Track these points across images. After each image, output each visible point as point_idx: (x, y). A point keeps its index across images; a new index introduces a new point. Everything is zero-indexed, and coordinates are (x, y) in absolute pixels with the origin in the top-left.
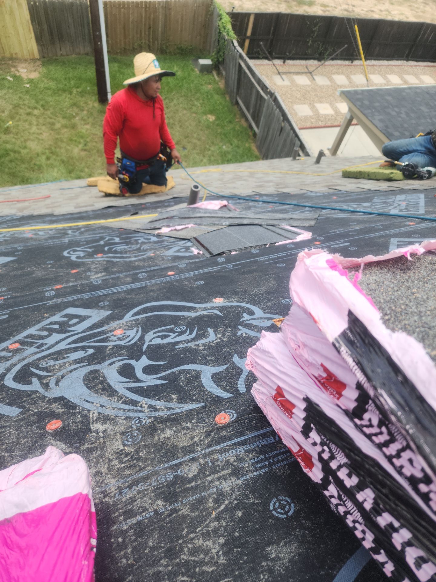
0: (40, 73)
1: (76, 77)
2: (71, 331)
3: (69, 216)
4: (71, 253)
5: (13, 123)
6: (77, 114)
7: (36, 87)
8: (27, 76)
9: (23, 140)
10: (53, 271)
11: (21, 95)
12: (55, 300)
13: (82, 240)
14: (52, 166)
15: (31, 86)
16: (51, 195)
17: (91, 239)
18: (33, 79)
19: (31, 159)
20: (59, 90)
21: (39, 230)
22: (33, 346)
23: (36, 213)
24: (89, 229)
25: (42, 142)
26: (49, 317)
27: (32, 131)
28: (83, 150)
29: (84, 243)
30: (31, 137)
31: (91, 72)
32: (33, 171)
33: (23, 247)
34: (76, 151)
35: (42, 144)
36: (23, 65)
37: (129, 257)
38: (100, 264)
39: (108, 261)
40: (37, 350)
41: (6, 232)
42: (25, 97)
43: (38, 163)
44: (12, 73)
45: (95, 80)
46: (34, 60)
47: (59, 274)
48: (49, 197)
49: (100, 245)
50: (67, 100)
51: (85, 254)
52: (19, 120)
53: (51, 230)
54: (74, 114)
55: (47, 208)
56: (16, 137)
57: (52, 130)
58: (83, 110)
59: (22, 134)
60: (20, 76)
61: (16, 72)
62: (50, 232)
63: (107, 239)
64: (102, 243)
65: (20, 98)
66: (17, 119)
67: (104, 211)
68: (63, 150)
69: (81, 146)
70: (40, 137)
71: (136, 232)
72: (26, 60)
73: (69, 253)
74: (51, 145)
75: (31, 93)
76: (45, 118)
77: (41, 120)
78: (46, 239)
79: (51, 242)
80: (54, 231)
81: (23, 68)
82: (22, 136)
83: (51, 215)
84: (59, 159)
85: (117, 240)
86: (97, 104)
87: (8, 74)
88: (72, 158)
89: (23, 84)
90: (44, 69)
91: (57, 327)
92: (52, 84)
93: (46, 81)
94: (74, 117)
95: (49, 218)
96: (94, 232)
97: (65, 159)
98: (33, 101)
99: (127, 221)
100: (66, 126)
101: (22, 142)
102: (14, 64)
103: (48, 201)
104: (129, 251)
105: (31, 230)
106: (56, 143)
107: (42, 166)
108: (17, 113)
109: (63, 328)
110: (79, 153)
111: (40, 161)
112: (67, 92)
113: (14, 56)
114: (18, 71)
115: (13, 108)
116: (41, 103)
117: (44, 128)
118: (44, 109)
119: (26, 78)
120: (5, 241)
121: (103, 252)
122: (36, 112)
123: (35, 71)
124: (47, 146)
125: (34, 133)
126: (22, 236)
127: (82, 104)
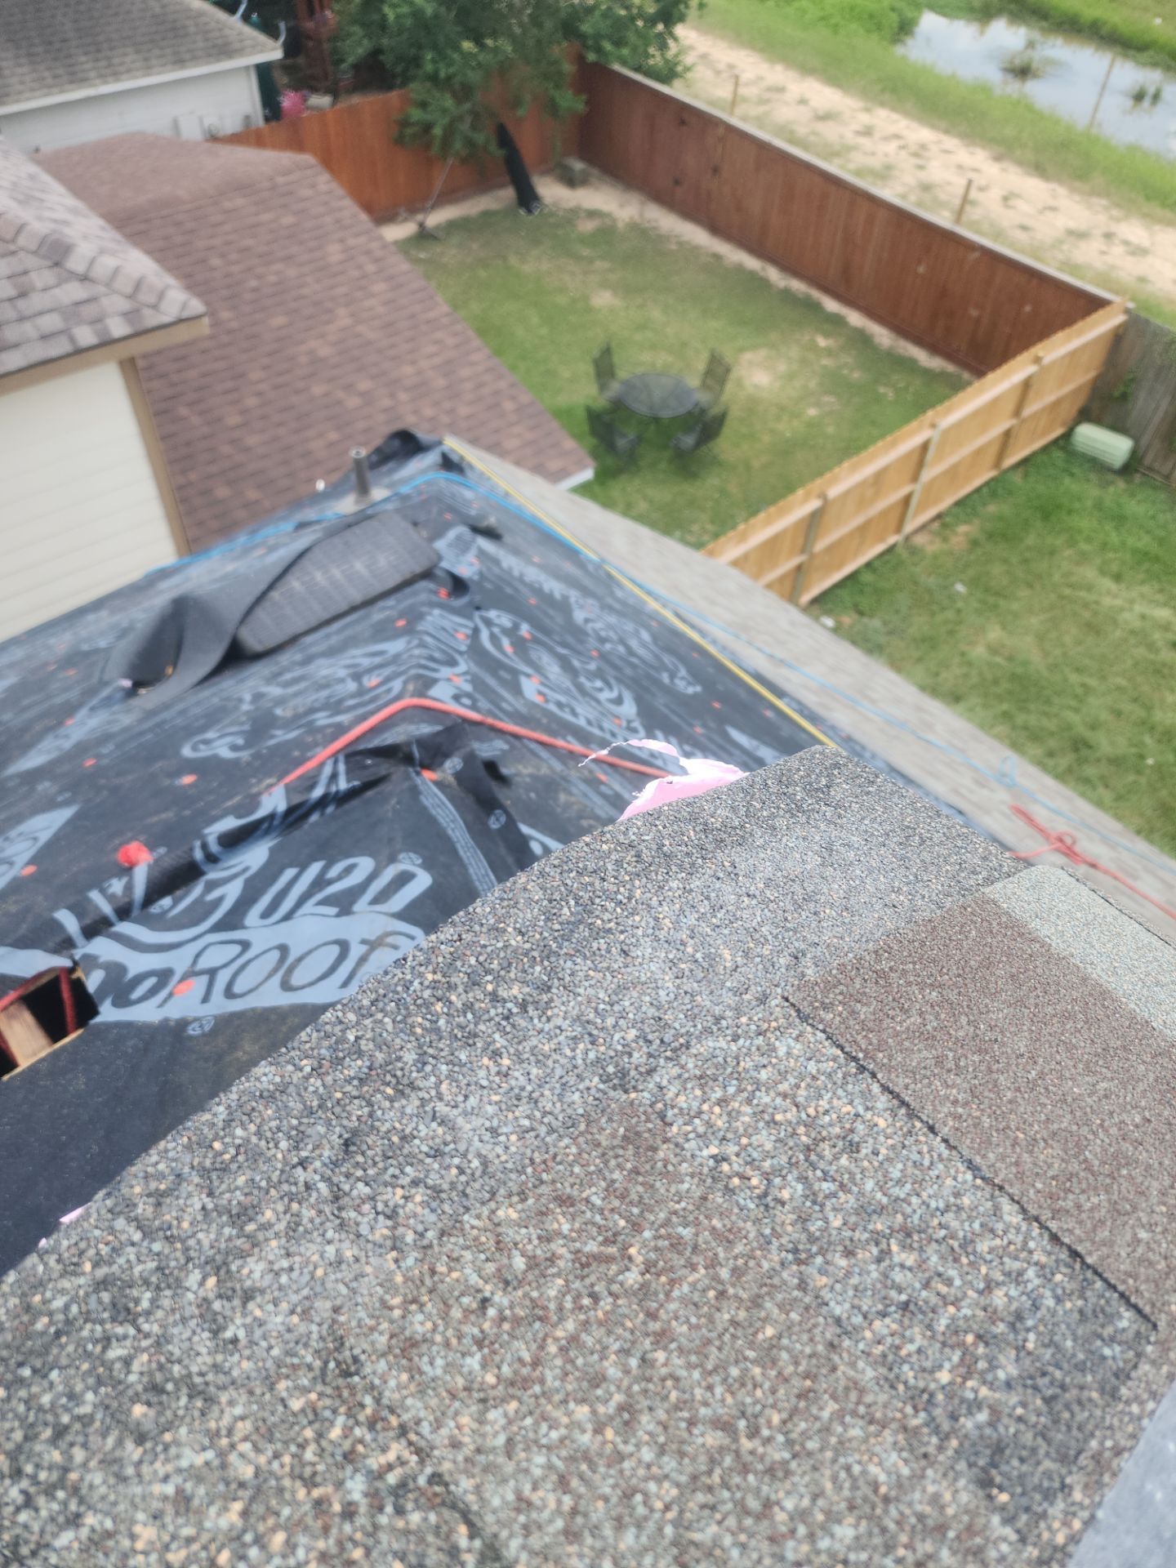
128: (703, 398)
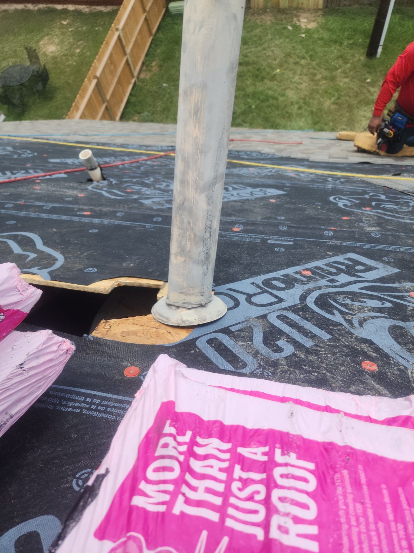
0: (318, 23)
1: (351, 28)
2: (360, 277)
3: (325, 165)
4: (337, 199)
5: (280, 71)
6: (340, 67)
7: (310, 37)
8: (305, 26)
9: (284, 88)
10: (324, 213)
11: (295, 44)
12: (334, 241)
13: (345, 190)
14: (300, 116)
15: (306, 36)
16: (303, 143)
17: (354, 190)
18: (310, 29)
19: (286, 106)
20: (330, 41)
21: (300, 172)
22: (324, 278)
23: (293, 156)
24: (348, 180)
25: (299, 91)
26: (333, 256)
27: (294, 80)
28: (335, 103)
29: (348, 193)
30: (292, 86)
31: (369, 24)
32: (284, 118)
33: (291, 184)
34: (327, 103)
35: (299, 93)
36: (305, 15)
37: (403, 218)
38: (370, 217)
39: (379, 217)
40: (329, 284)
41: (271, 168)
42: (298, 46)
43: (290, 111)
44: (293, 23)
45: (370, 33)
46: (317, 10)
47: (330, 217)
48: (301, 143)
49: (365, 198)
50: (335, 51)
51: (352, 204)
52: (286, 69)
53: (311, 174)
54: (337, 66)
55: (302, 153)
56: (279, 84)
57: (312, 80)
58: (347, 63)
59: (285, 83)
60: (300, 26)
61: (297, 22)
62: (311, 176)
63: (371, 194)
64: (367, 196)
65: (293, 47)
66: (285, 67)
67: (360, 166)
68: (315, 102)
69: (333, 99)
70: (299, 87)
71: (402, 193)
72: (309, 10)
73: (335, 199)
74: (306, 95)
75: (305, 43)
76: (309, 68)
77: (305, 70)
78: (308, 181)
79: (315, 185)
80: (313, 175)
81: (305, 18)
82: (284, 84)
83: (308, 160)
84: (309, 109)
85: (383, 197)
86: (363, 58)
87: (290, 24)
88: (321, 110)
89: (300, 34)
90: (323, 19)
91: (343, 267)
92: (326, 35)
93: (321, 31)
94: (336, 69)
95: (307, 163)
96: (355, 184)
97: (314, 110)
98: (304, 51)
99: (390, 181)
100: (325, 78)
101: (282, 90)
102: (298, 14)
103: (301, 147)
104: (401, 212)
105: (292, 170)
106: (311, 94)
107: (292, 114)
108: (286, 62)
109: (350, 270)
110: (330, 106)
111: (292, 109)
112: (337, 44)
113: (300, 6)
114: (299, 21)
115: (284, 57)
116: (310, 53)
117: (305, 78)
118: (311, 59)
119: (304, 27)
120: (272, 175)
121: (370, 206)
122: (303, 62)
123: (314, 21)
124: (303, 96)
125: (295, 82)
126: (285, 174)
127: (349, 57)
128: (35, 67)
